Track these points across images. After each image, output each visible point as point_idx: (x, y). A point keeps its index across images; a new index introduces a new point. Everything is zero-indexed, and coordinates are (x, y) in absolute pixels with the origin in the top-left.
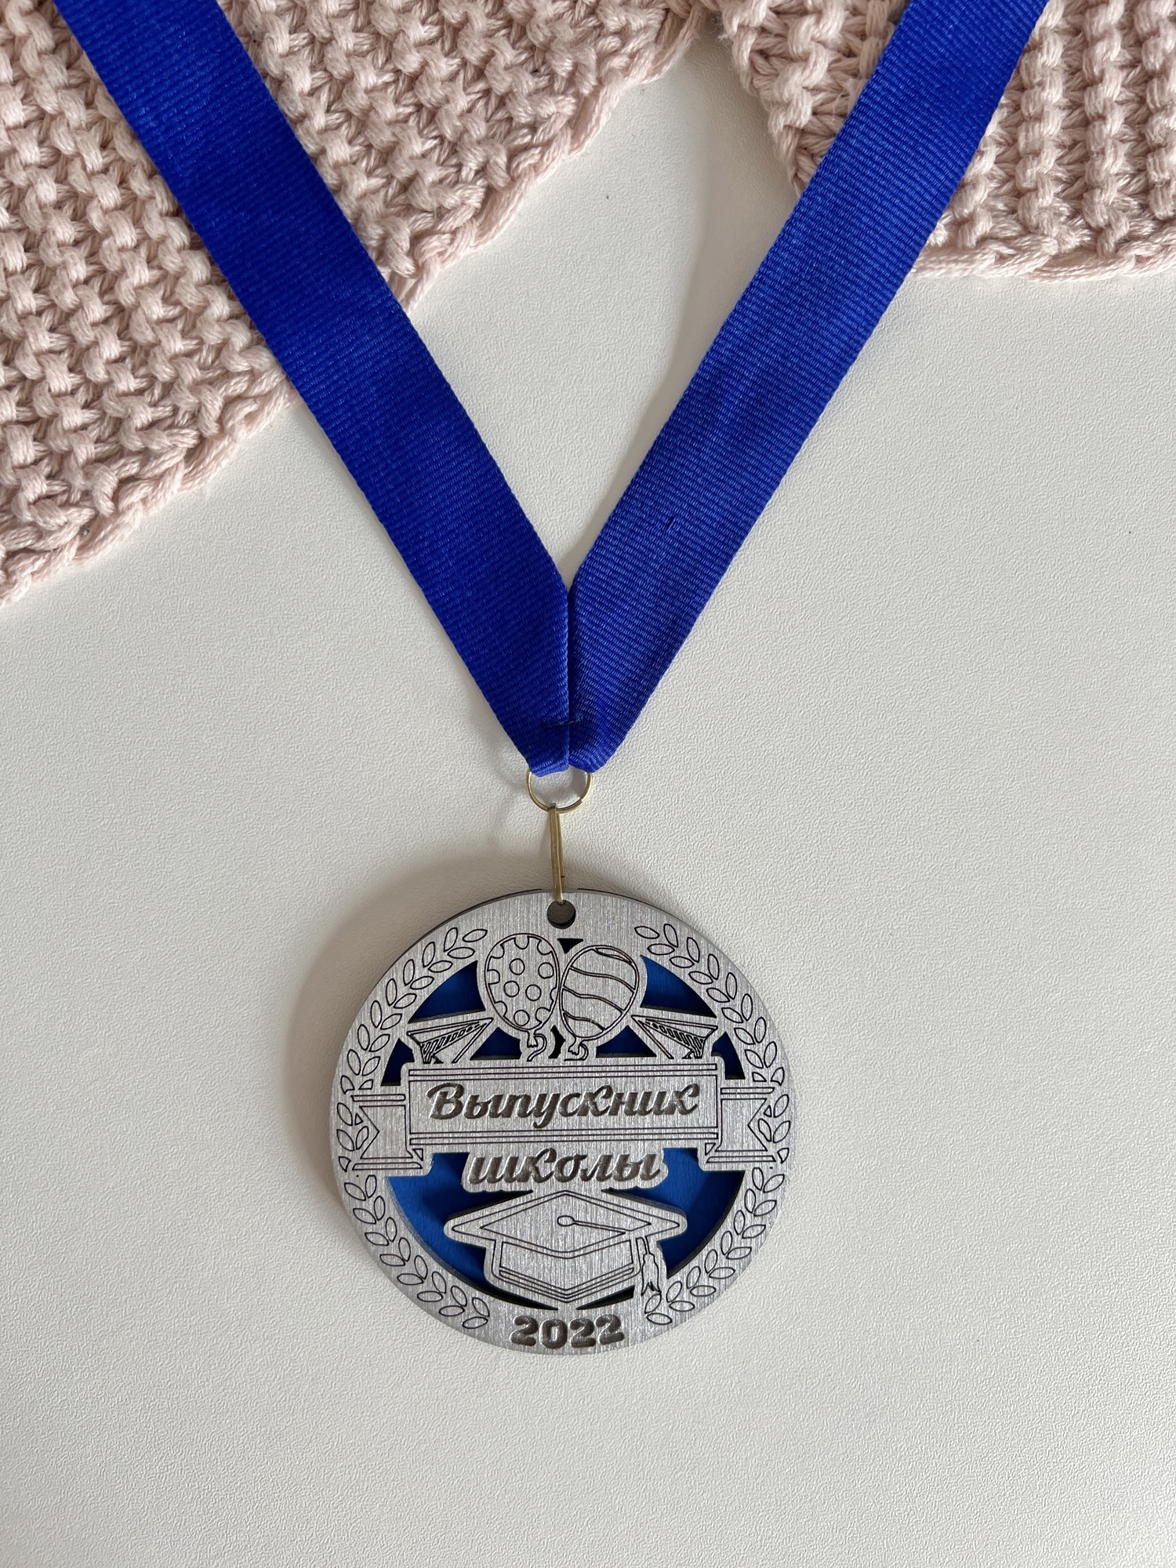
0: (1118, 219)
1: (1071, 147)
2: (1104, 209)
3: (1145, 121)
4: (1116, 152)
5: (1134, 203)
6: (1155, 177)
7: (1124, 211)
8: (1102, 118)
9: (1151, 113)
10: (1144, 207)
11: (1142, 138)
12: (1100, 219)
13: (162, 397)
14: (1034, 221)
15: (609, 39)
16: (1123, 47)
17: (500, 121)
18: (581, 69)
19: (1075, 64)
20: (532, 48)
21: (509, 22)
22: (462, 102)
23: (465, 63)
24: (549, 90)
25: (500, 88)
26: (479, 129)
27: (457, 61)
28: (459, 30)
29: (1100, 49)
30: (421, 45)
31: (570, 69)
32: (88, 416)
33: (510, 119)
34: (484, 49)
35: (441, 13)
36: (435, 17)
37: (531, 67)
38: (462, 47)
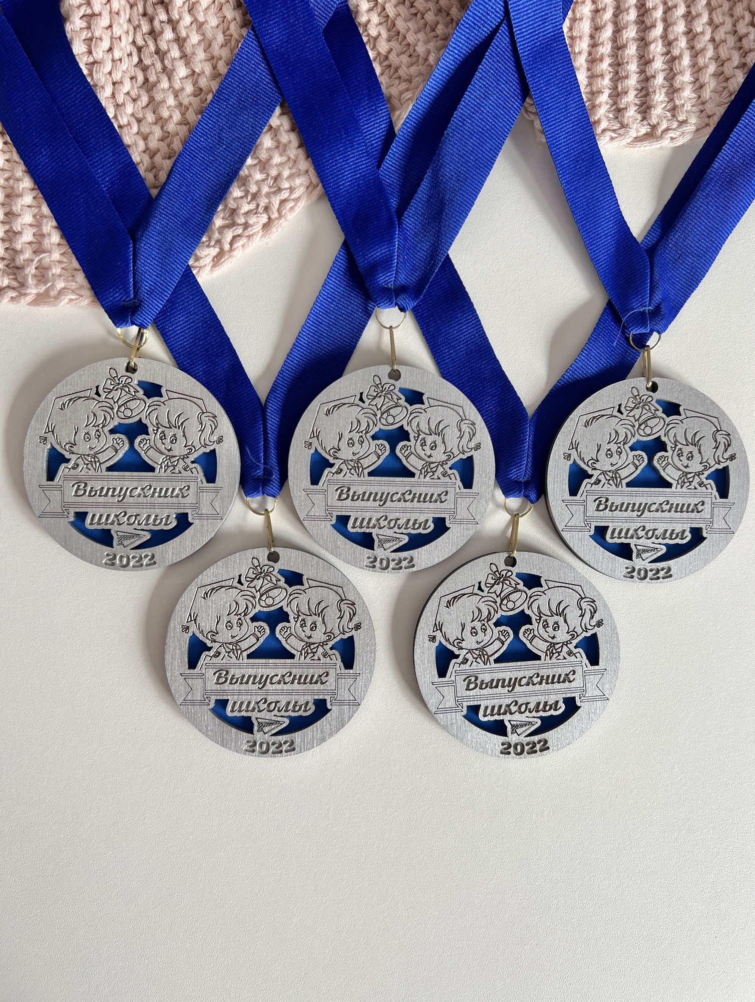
0: (662, 121)
1: (641, 90)
2: (656, 117)
3: (673, 78)
4: (660, 92)
5: (669, 114)
6: (677, 102)
7: (665, 118)
8: (654, 77)
9: (675, 75)
10: (673, 116)
11: (672, 85)
12: (654, 121)
14: (626, 123)
16: (663, 46)
19: (642, 54)
29: (652, 47)
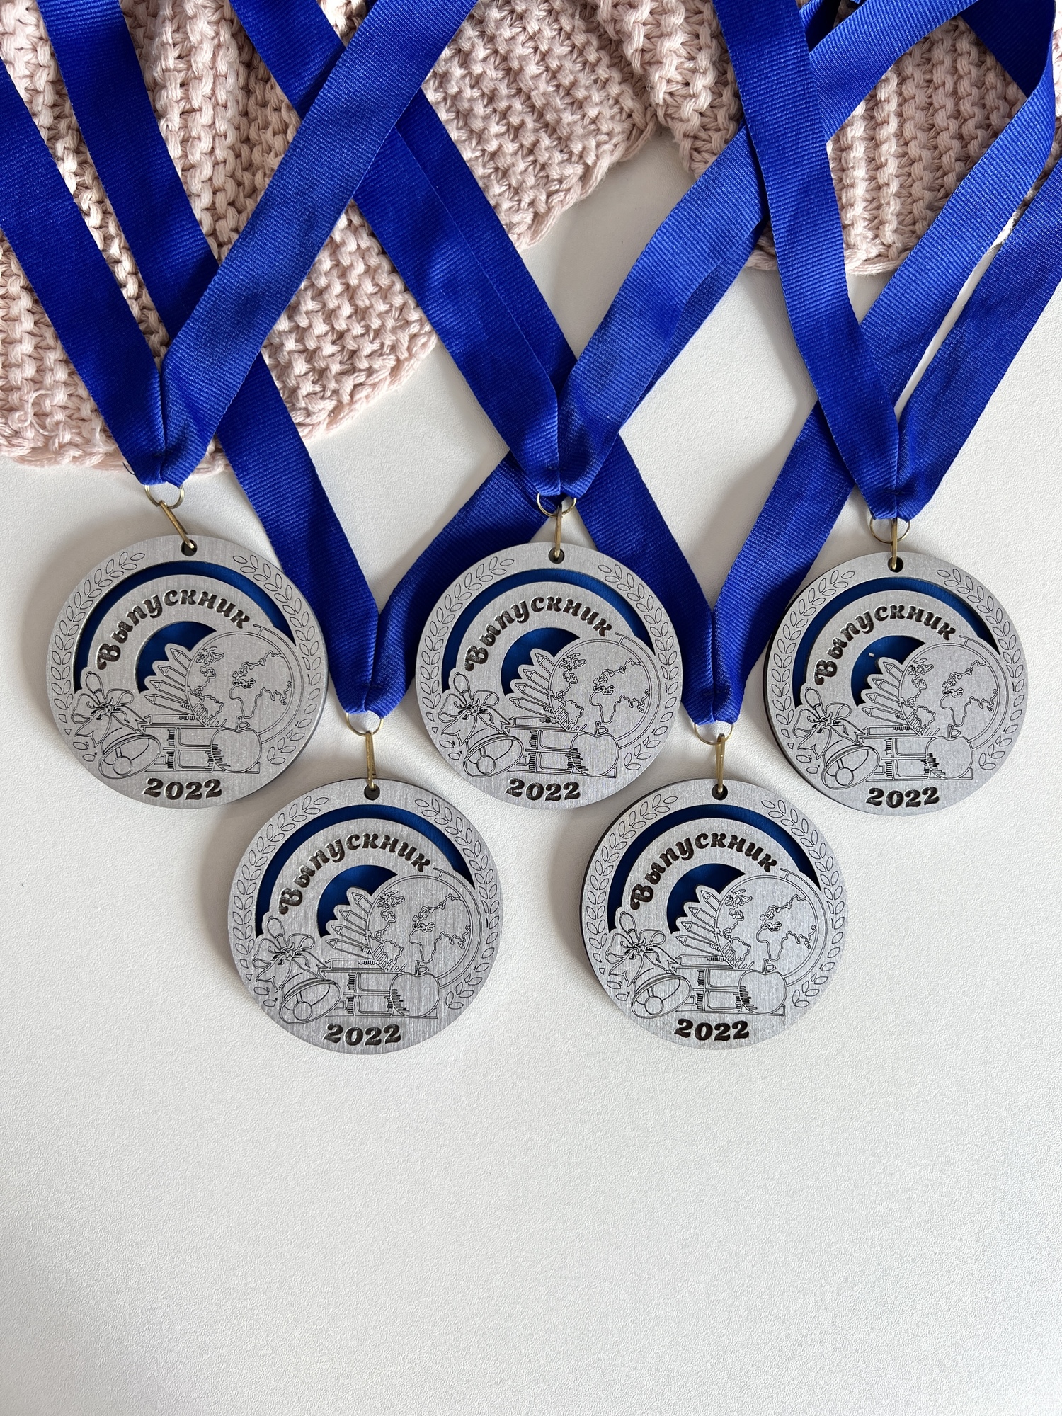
13: (374, 339)
15: (603, 136)
17: (542, 177)
18: (587, 149)
20: (560, 139)
21: (547, 125)
22: (521, 166)
23: (522, 146)
24: (569, 160)
25: (542, 160)
26: (531, 181)
27: (518, 144)
28: (519, 129)
30: (497, 136)
31: (581, 149)
32: (334, 349)
33: (547, 176)
34: (533, 138)
35: (508, 120)
36: (504, 122)
37: (559, 149)
38: (520, 138)
